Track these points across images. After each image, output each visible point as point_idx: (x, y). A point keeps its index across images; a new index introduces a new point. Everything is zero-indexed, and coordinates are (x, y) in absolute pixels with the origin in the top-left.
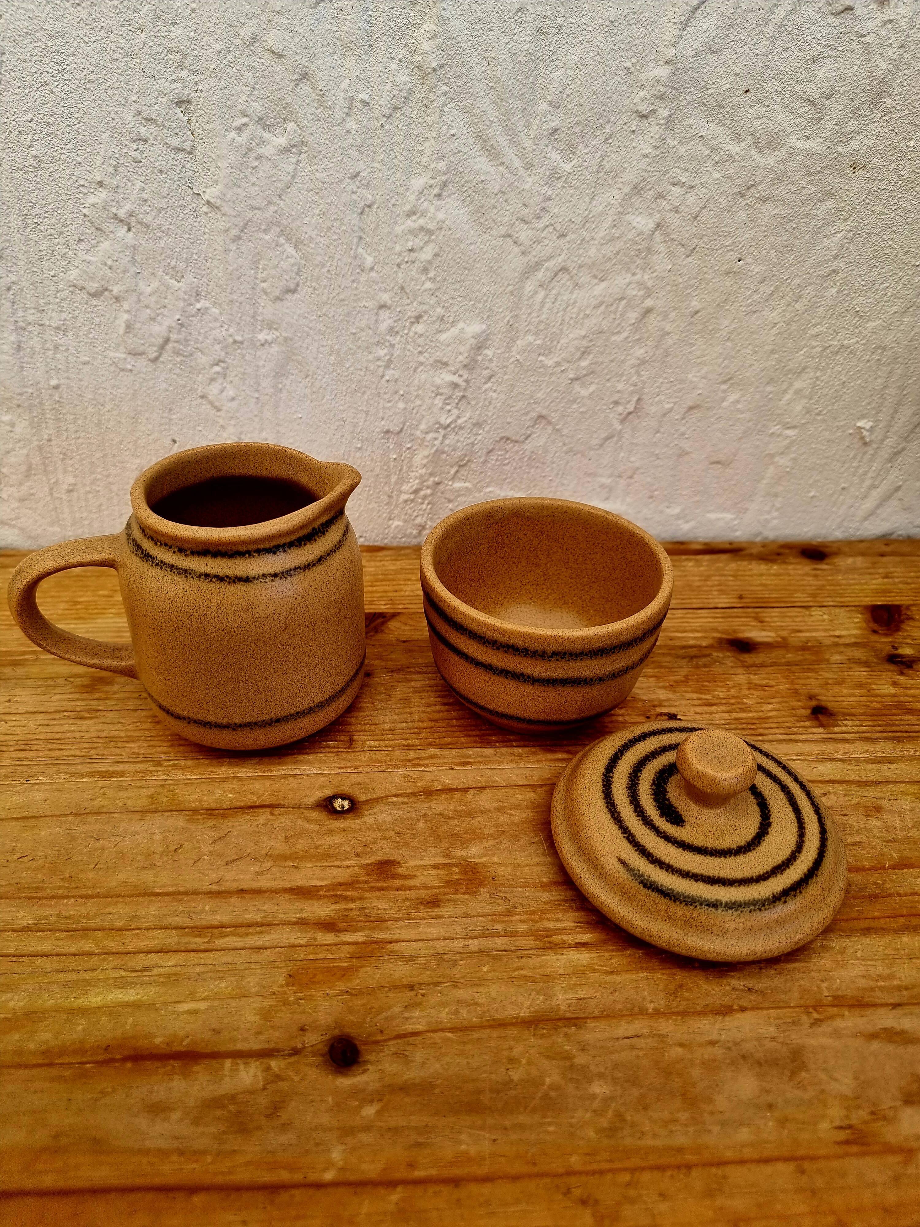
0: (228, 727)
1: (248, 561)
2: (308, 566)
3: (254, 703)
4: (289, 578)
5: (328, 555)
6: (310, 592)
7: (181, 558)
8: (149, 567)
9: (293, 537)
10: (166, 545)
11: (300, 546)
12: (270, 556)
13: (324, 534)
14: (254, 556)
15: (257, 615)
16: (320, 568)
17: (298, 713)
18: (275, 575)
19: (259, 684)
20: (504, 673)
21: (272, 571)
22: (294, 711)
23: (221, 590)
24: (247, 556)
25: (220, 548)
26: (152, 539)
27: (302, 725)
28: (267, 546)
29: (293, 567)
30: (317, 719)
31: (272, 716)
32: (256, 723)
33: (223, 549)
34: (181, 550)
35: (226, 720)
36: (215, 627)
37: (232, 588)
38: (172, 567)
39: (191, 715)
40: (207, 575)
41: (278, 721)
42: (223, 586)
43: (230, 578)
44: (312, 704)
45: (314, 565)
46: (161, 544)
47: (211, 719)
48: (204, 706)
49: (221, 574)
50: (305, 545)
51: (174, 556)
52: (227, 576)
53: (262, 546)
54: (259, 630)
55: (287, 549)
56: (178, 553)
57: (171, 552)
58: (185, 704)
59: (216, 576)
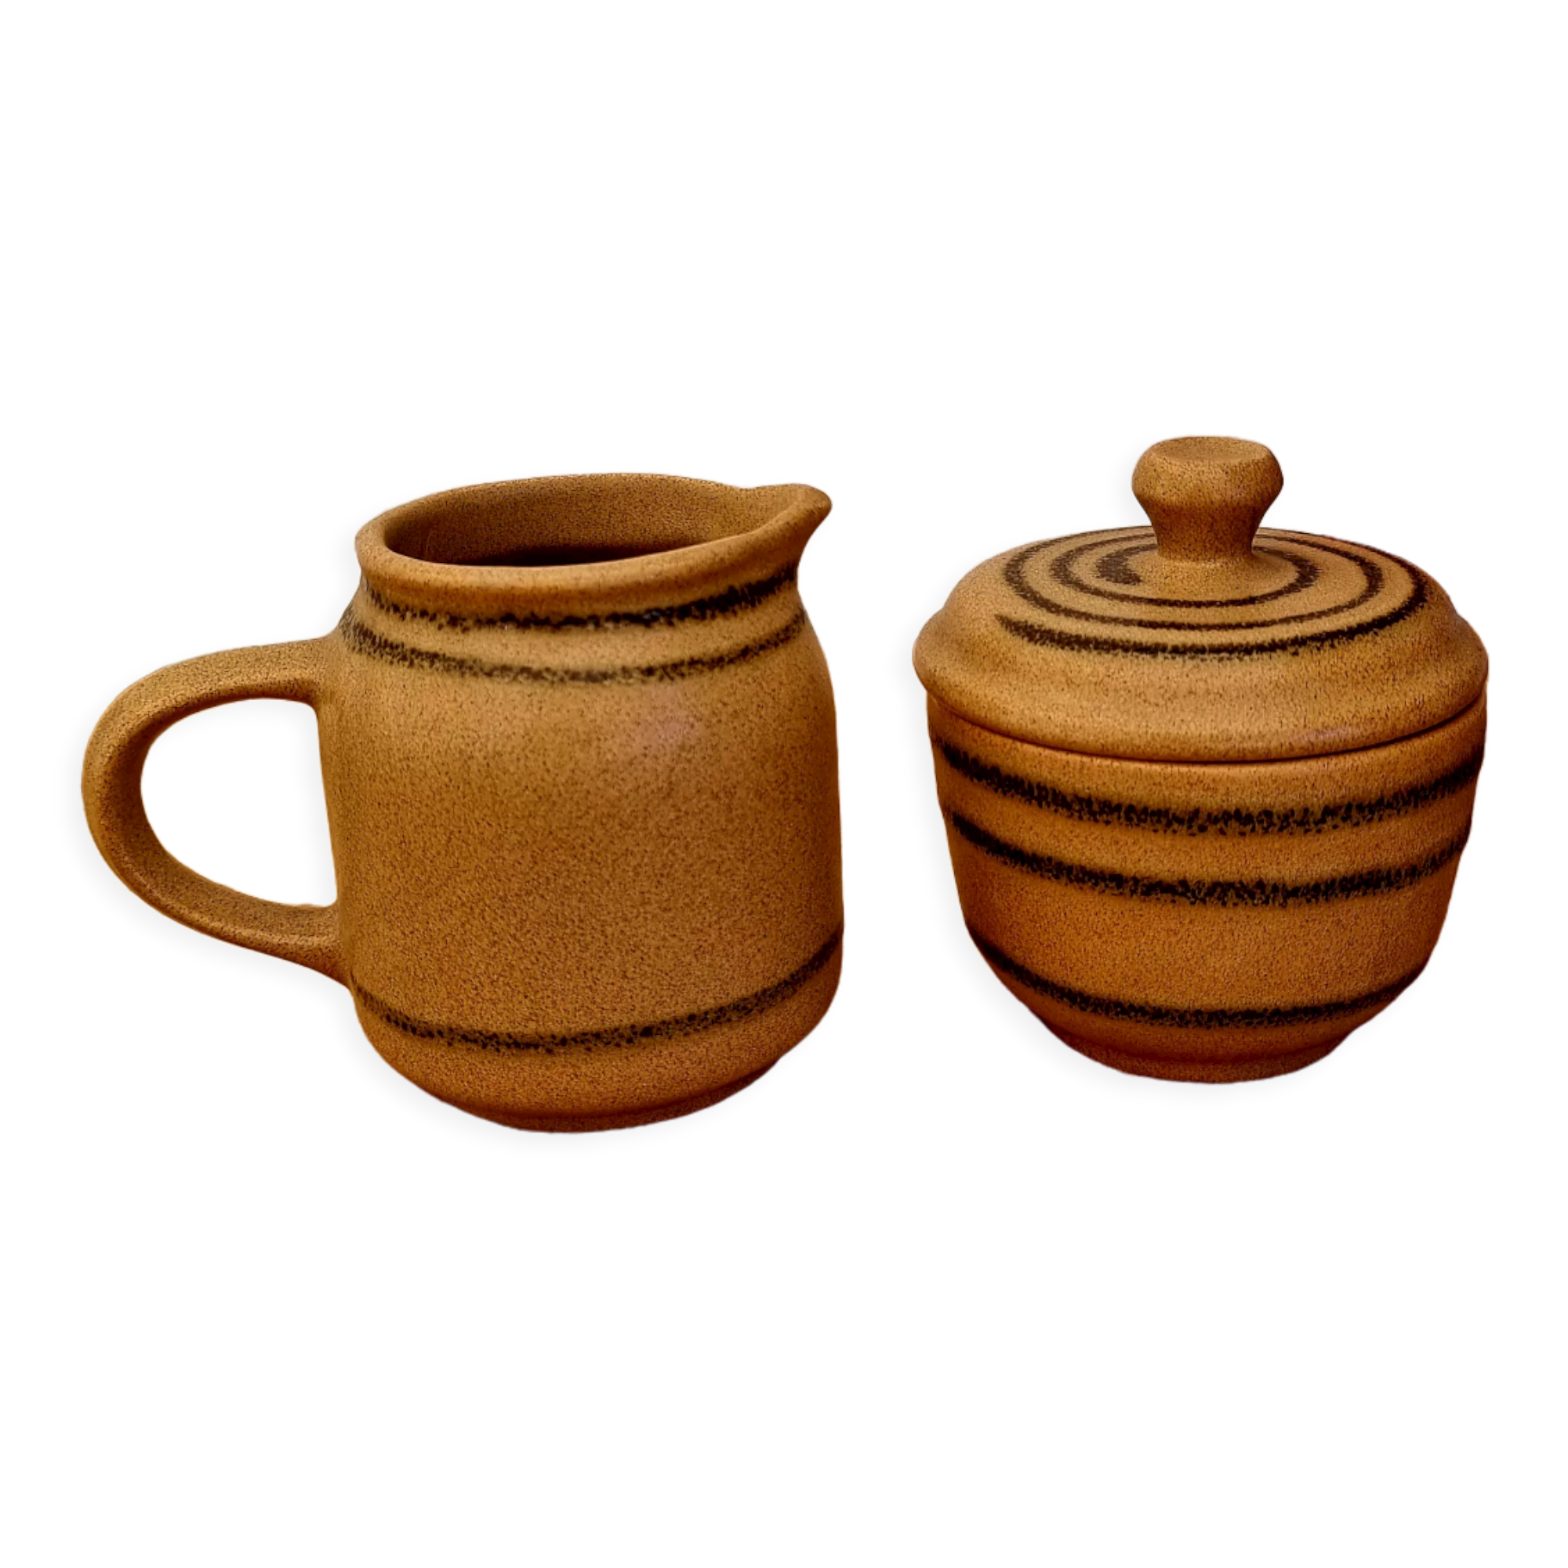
0: (536, 1046)
1: (593, 638)
2: (718, 662)
3: (595, 980)
4: (678, 679)
5: (762, 647)
6: (724, 718)
7: (454, 638)
8: (387, 667)
9: (690, 596)
10: (424, 614)
11: (703, 617)
12: (638, 631)
13: (753, 605)
14: (606, 630)
15: (609, 756)
16: (743, 671)
17: (692, 1017)
18: (649, 671)
19: (609, 930)
20: (1220, 892)
21: (643, 663)
22: (682, 1011)
23: (535, 699)
24: (591, 627)
25: (536, 610)
26: (396, 609)
27: (701, 1051)
28: (633, 607)
29: (687, 659)
30: (734, 1042)
31: (636, 1018)
32: (597, 1036)
33: (541, 611)
34: (454, 621)
35: (532, 1025)
36: (518, 784)
37: (558, 695)
38: (433, 657)
39: (456, 1020)
40: (505, 669)
41: (648, 1032)
42: (538, 689)
43: (554, 674)
44: (725, 1001)
45: (731, 661)
46: (414, 616)
47: (500, 1025)
48: (486, 993)
49: (535, 666)
50: (713, 617)
51: (441, 635)
52: (548, 670)
53: (622, 609)
54: (613, 793)
55: (675, 620)
56: (447, 629)
57: (433, 627)
58: (443, 994)
59: (525, 670)
